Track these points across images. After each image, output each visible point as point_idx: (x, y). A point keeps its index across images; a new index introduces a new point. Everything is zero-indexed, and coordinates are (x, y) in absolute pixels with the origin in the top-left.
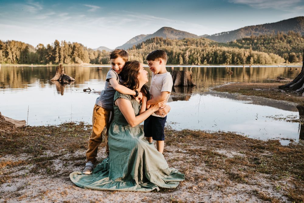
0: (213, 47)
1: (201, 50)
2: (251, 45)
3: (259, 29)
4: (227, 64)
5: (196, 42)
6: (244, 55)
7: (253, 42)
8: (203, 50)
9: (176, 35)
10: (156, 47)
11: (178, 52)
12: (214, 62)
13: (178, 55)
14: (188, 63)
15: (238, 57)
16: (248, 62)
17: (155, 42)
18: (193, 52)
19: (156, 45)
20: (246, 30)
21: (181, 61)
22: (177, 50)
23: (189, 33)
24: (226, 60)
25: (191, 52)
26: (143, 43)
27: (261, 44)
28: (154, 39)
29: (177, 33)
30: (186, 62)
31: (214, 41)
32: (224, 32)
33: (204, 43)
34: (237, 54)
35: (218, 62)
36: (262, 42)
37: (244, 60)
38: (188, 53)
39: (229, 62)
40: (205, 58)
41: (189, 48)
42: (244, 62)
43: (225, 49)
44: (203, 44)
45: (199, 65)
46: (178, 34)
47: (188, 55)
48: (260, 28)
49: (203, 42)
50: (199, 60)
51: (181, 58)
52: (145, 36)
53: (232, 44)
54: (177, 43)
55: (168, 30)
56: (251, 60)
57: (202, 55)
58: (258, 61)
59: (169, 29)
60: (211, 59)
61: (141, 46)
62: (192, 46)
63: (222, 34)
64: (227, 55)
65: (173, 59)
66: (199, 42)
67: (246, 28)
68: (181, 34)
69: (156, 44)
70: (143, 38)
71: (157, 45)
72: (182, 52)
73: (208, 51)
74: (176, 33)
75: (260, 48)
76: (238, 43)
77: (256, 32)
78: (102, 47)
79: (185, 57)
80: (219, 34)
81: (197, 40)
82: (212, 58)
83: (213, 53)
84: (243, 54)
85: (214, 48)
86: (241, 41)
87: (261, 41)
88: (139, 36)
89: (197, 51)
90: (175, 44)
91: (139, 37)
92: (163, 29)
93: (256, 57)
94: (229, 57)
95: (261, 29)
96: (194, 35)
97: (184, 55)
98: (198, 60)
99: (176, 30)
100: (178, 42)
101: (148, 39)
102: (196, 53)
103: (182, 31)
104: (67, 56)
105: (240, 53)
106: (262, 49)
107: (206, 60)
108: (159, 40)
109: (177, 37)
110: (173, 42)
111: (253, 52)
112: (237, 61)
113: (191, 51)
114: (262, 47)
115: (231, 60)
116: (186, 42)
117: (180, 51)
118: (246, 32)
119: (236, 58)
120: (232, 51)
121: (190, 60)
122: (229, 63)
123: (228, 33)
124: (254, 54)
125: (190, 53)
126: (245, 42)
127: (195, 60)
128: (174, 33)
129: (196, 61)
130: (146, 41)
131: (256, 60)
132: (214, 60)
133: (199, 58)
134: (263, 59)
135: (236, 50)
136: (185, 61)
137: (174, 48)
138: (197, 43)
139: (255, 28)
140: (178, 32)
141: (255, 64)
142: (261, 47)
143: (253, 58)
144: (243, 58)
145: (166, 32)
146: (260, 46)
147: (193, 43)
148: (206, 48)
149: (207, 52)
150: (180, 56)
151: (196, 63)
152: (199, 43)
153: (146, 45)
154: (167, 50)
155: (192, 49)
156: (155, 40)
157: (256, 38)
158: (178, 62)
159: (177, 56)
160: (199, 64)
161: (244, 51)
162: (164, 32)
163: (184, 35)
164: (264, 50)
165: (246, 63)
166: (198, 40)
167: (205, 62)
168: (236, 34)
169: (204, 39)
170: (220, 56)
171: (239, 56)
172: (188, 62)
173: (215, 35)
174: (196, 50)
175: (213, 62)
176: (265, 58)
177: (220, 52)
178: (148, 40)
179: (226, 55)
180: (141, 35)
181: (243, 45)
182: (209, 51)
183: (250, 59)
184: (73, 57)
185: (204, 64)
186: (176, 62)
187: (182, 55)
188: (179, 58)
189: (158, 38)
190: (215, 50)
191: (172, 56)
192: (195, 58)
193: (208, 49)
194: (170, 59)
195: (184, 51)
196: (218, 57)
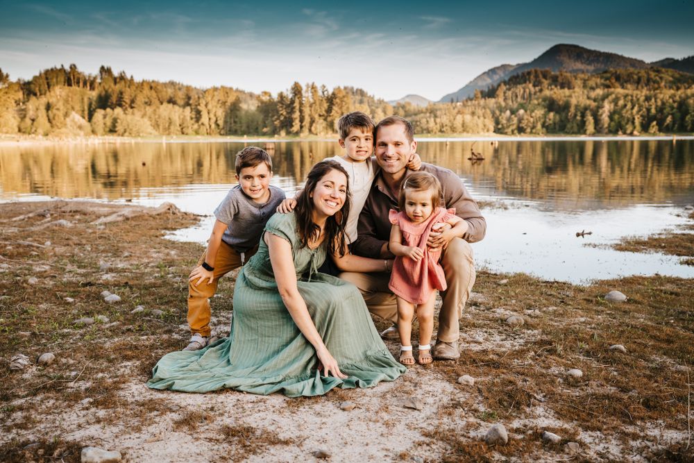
0: (678, 89)
1: (642, 98)
5: (635, 77)
8: (648, 99)
9: (590, 62)
10: (532, 93)
11: (582, 105)
12: (676, 126)
13: (581, 113)
14: (607, 130)
17: (530, 82)
18: (621, 103)
19: (532, 89)
21: (590, 127)
22: (581, 99)
23: (622, 58)
25: (616, 104)
26: (502, 85)
28: (529, 73)
29: (590, 59)
30: (601, 128)
31: (688, 75)
33: (659, 80)
35: (689, 128)
38: (607, 107)
40: (654, 118)
41: (612, 94)
44: (654, 83)
45: (636, 136)
46: (593, 61)
47: (609, 111)
49: (654, 79)
50: (637, 122)
51: (590, 119)
52: (511, 69)
54: (585, 81)
55: (567, 51)
57: (644, 110)
59: (572, 48)
60: (669, 119)
61: (497, 91)
62: (626, 89)
65: (569, 122)
66: (645, 79)
68: (601, 59)
69: (534, 86)
70: (506, 72)
71: (536, 88)
72: (594, 104)
73: (662, 100)
74: (588, 59)
79: (601, 115)
81: (639, 73)
82: (673, 118)
83: (675, 105)
85: (679, 92)
88: (498, 68)
89: (632, 100)
90: (582, 85)
91: (499, 71)
92: (556, 50)
96: (636, 60)
97: (598, 111)
98: (633, 123)
99: (589, 51)
100: (588, 80)
101: (516, 75)
102: (629, 106)
103: (604, 53)
104: (316, 116)
107: (655, 123)
108: (541, 76)
109: (591, 68)
110: (576, 79)
113: (616, 101)
117: (588, 102)
121: (613, 124)
125: (612, 107)
127: (627, 124)
128: (584, 57)
129: (627, 126)
130: (510, 80)
132: (678, 122)
133: (636, 117)
136: (600, 126)
137: (574, 95)
138: (638, 81)
140: (594, 54)
145: (563, 58)
147: (629, 80)
148: (658, 91)
149: (659, 103)
150: (588, 113)
151: (628, 132)
153: (509, 89)
154: (555, 99)
155: (619, 96)
156: (532, 77)
158: (581, 129)
159: (579, 114)
160: (635, 133)
162: (560, 56)
163: (609, 63)
166: (643, 73)
167: (653, 127)
169: (658, 71)
172: (607, 128)
174: (630, 97)
175: (675, 128)
178: (514, 77)
180: (504, 66)
182: (665, 100)
184: (329, 119)
185: (650, 133)
186: (575, 129)
187: (591, 110)
188: (585, 119)
189: (539, 73)
190: (683, 95)
191: (567, 114)
192: (626, 119)
193: (661, 96)
194: (561, 121)
195: (598, 102)
196: (689, 116)
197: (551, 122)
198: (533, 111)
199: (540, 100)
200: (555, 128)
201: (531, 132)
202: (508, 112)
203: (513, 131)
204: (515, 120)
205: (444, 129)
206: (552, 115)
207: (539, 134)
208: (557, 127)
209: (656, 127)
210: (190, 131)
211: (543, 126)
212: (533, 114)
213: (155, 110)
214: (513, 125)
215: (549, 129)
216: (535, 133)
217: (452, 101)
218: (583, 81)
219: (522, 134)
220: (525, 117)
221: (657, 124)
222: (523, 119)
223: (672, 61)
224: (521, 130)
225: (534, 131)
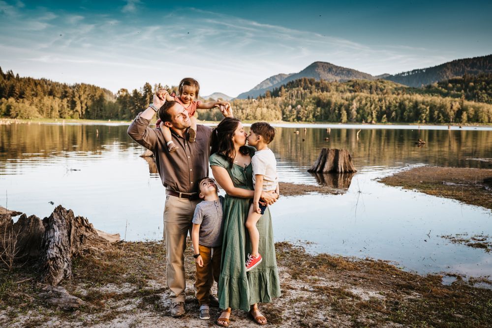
0: (398, 94)
1: (377, 100)
2: (463, 91)
3: (478, 63)
4: (421, 122)
5: (369, 85)
6: (451, 108)
7: (467, 86)
8: (380, 100)
9: (337, 74)
10: (303, 94)
11: (339, 103)
12: (398, 118)
14: (355, 120)
15: (440, 111)
16: (458, 119)
17: (301, 87)
18: (364, 102)
19: (303, 91)
20: (455, 66)
21: (345, 118)
22: (338, 99)
23: (357, 72)
24: (420, 117)
25: (361, 103)
26: (283, 87)
27: (481, 89)
28: (300, 81)
31: (400, 85)
32: (418, 70)
33: (383, 87)
34: (438, 105)
35: (406, 119)
36: (484, 86)
37: (451, 117)
38: (355, 105)
39: (425, 119)
40: (385, 113)
41: (357, 96)
42: (451, 120)
43: (418, 97)
44: (380, 89)
45: (374, 124)
46: (339, 73)
47: (356, 108)
48: (480, 63)
49: (380, 87)
50: (374, 115)
51: (344, 113)
52: (286, 77)
53: (431, 89)
54: (337, 87)
55: (322, 66)
56: (462, 116)
57: (378, 107)
58: (475, 118)
59: (326, 64)
60: (394, 114)
61: (280, 92)
62: (363, 92)
63: (414, 73)
64: (421, 108)
65: (330, 113)
67: (455, 63)
68: (344, 72)
69: (304, 89)
70: (283, 79)
71: (306, 91)
72: (346, 103)
74: (336, 72)
75: (479, 96)
76: (440, 88)
77: (472, 70)
78: (218, 93)
79: (351, 110)
80: (408, 72)
81: (371, 82)
82: (396, 113)
83: (397, 105)
84: (449, 105)
85: (399, 97)
86: (447, 85)
87: (481, 84)
88: (276, 76)
89: (370, 101)
90: (335, 89)
91: (277, 78)
92: (315, 65)
93: (471, 111)
94: (425, 110)
95: (482, 64)
97: (349, 108)
98: (372, 115)
99: (337, 67)
100: (339, 86)
101: (291, 81)
102: (369, 104)
103: (346, 68)
105: (444, 104)
106: (482, 97)
107: (385, 116)
108: (308, 83)
109: (338, 78)
110: (331, 85)
111: (466, 103)
112: (439, 117)
113: (360, 101)
114: (483, 95)
115: (428, 115)
116: (353, 86)
117: (343, 101)
118: (455, 70)
119: (436, 113)
120: (431, 101)
121: (359, 116)
122: (424, 121)
123: (424, 71)
124: (469, 106)
125: (358, 105)
126: (454, 86)
127: (368, 116)
128: (333, 71)
129: (368, 118)
130: (288, 84)
131: (471, 116)
132: (399, 116)
133: (373, 112)
134: (484, 115)
135: (438, 100)
136: (351, 117)
137: (333, 96)
138: (371, 88)
139: (470, 63)
140: (340, 69)
141: (469, 123)
142: (481, 94)
143: (466, 113)
144: (450, 113)
145: (320, 71)
146: (480, 92)
147: (365, 87)
148: (386, 95)
149: (388, 103)
150: (343, 108)
151: (369, 121)
152: (374, 88)
153: (287, 91)
154: (321, 98)
155: (362, 97)
156: (302, 83)
157: (473, 80)
158: (338, 120)
159: (337, 108)
160: (373, 122)
161: (451, 101)
162: (317, 69)
163: (349, 75)
164: (486, 99)
165: (454, 121)
166: (373, 83)
167: (384, 118)
168: (438, 72)
169: (382, 82)
170: (409, 109)
171: (442, 109)
172: (355, 118)
173: (401, 74)
174: (369, 99)
176: (488, 112)
177: (409, 103)
178: (290, 83)
179: (419, 107)
180: (280, 75)
181: (450, 91)
182: (390, 101)
183: (461, 114)
185: (383, 122)
186: (335, 120)
187: (345, 107)
188: (341, 112)
189: (307, 80)
190: (402, 99)
191: (329, 108)
192: (367, 113)
193: (388, 98)
194: (325, 113)
195: (349, 101)
196: (406, 112)
197: (319, 114)
198: (306, 106)
199: (311, 99)
200: (321, 118)
201: (306, 121)
202: (290, 107)
203: (293, 120)
204: (295, 112)
205: (249, 118)
206: (319, 109)
207: (311, 122)
208: (323, 117)
209: (386, 118)
210: (66, 115)
211: (314, 116)
212: (307, 108)
213: (40, 100)
214: (294, 115)
215: (318, 119)
216: (308, 121)
217: (249, 98)
218: (335, 87)
219: (300, 121)
220: (302, 110)
221: (386, 117)
222: (300, 112)
223: (388, 76)
224: (299, 119)
225: (308, 119)
